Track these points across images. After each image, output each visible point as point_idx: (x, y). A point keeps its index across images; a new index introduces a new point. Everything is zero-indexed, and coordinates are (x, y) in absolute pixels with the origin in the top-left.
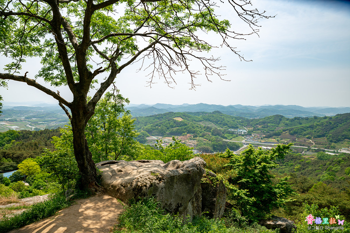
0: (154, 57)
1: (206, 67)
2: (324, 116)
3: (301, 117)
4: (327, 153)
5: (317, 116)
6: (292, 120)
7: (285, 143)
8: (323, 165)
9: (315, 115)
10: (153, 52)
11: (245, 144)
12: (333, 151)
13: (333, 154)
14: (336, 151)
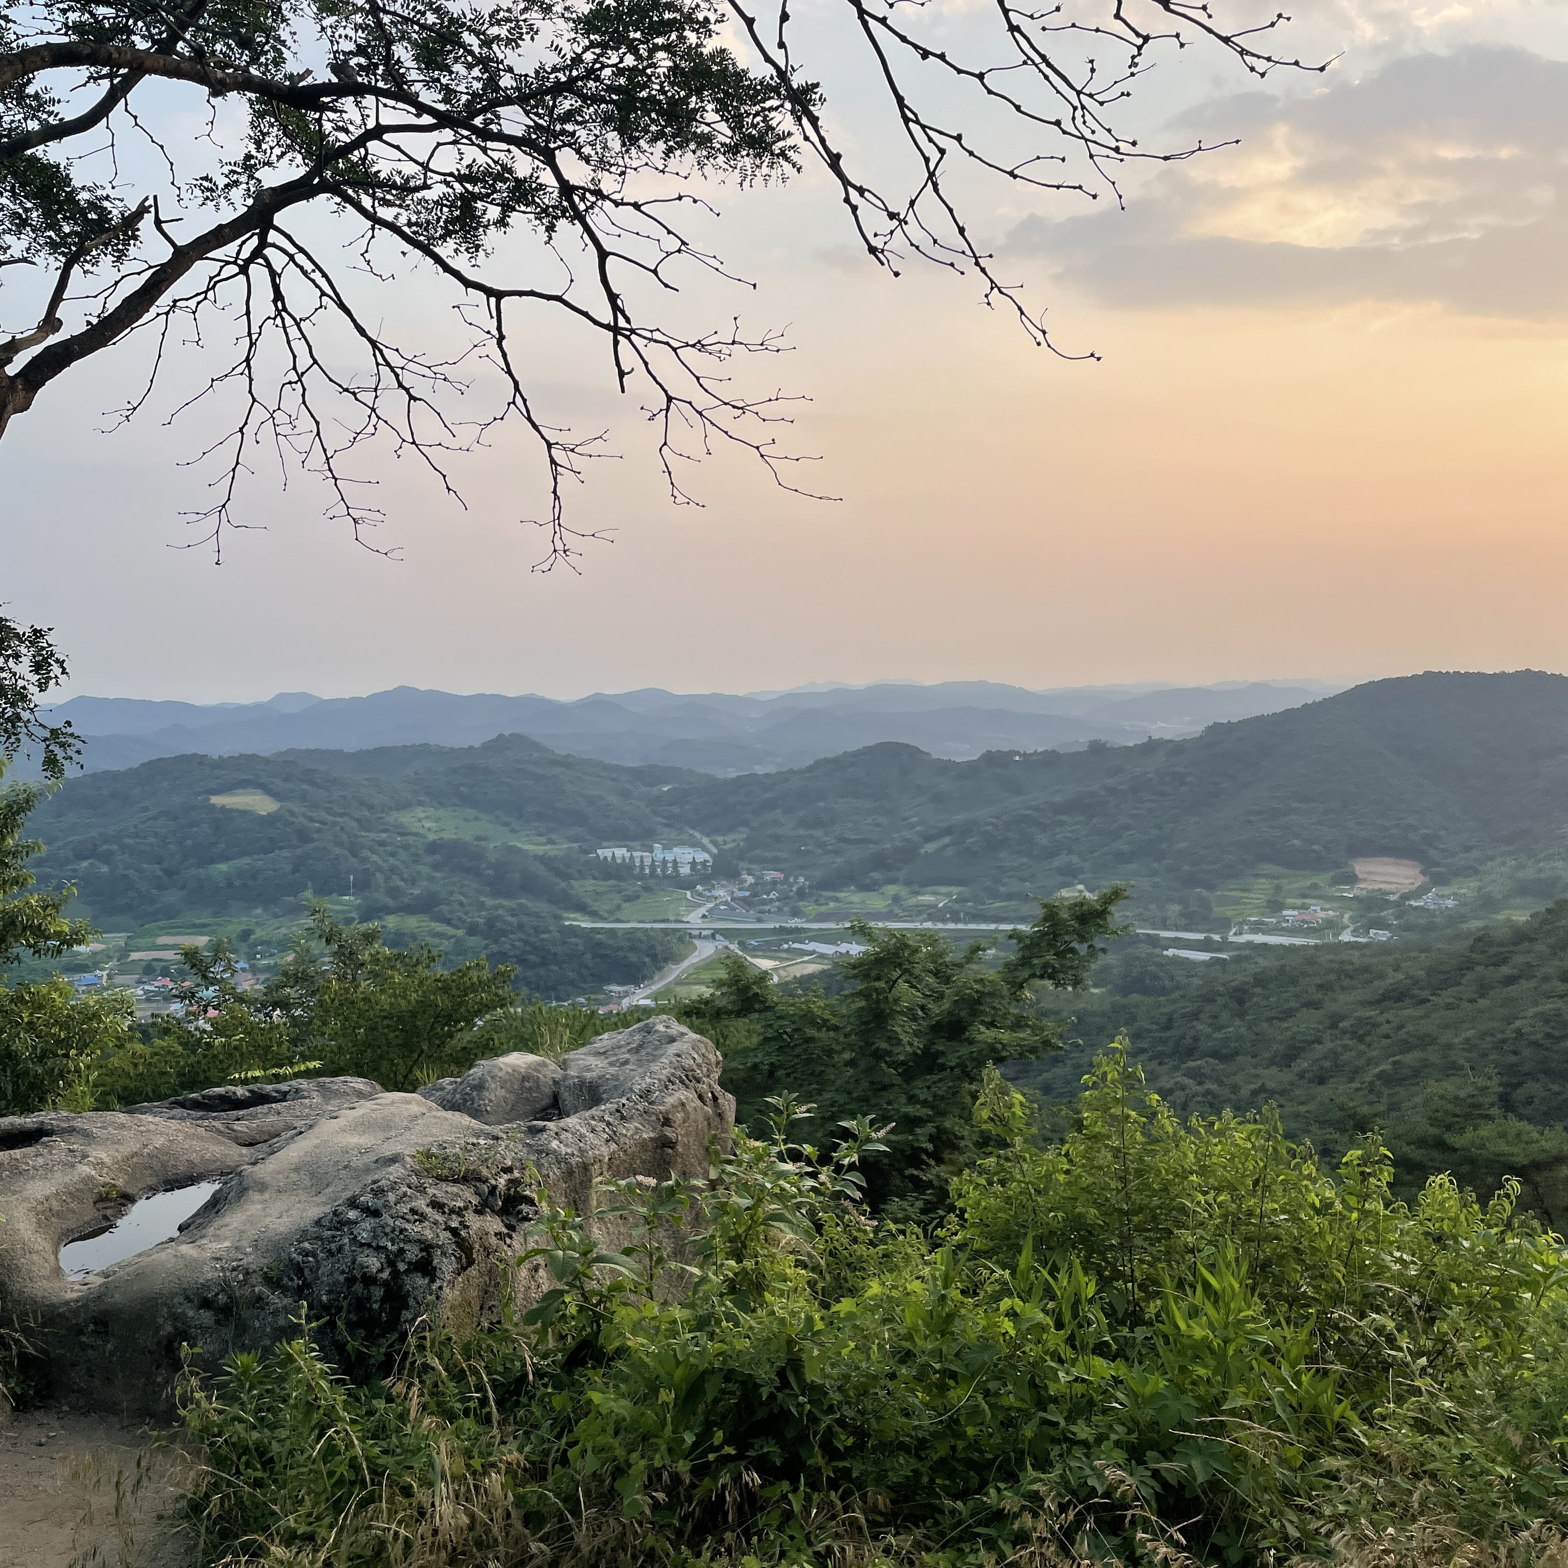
0: (248, 313)
1: (670, 399)
2: (1145, 740)
3: (1018, 753)
4: (1170, 952)
5: (1104, 740)
6: (969, 771)
7: (940, 910)
8: (1154, 1027)
9: (1093, 736)
10: (244, 270)
11: (705, 937)
12: (1201, 936)
13: (1204, 956)
14: (1217, 937)
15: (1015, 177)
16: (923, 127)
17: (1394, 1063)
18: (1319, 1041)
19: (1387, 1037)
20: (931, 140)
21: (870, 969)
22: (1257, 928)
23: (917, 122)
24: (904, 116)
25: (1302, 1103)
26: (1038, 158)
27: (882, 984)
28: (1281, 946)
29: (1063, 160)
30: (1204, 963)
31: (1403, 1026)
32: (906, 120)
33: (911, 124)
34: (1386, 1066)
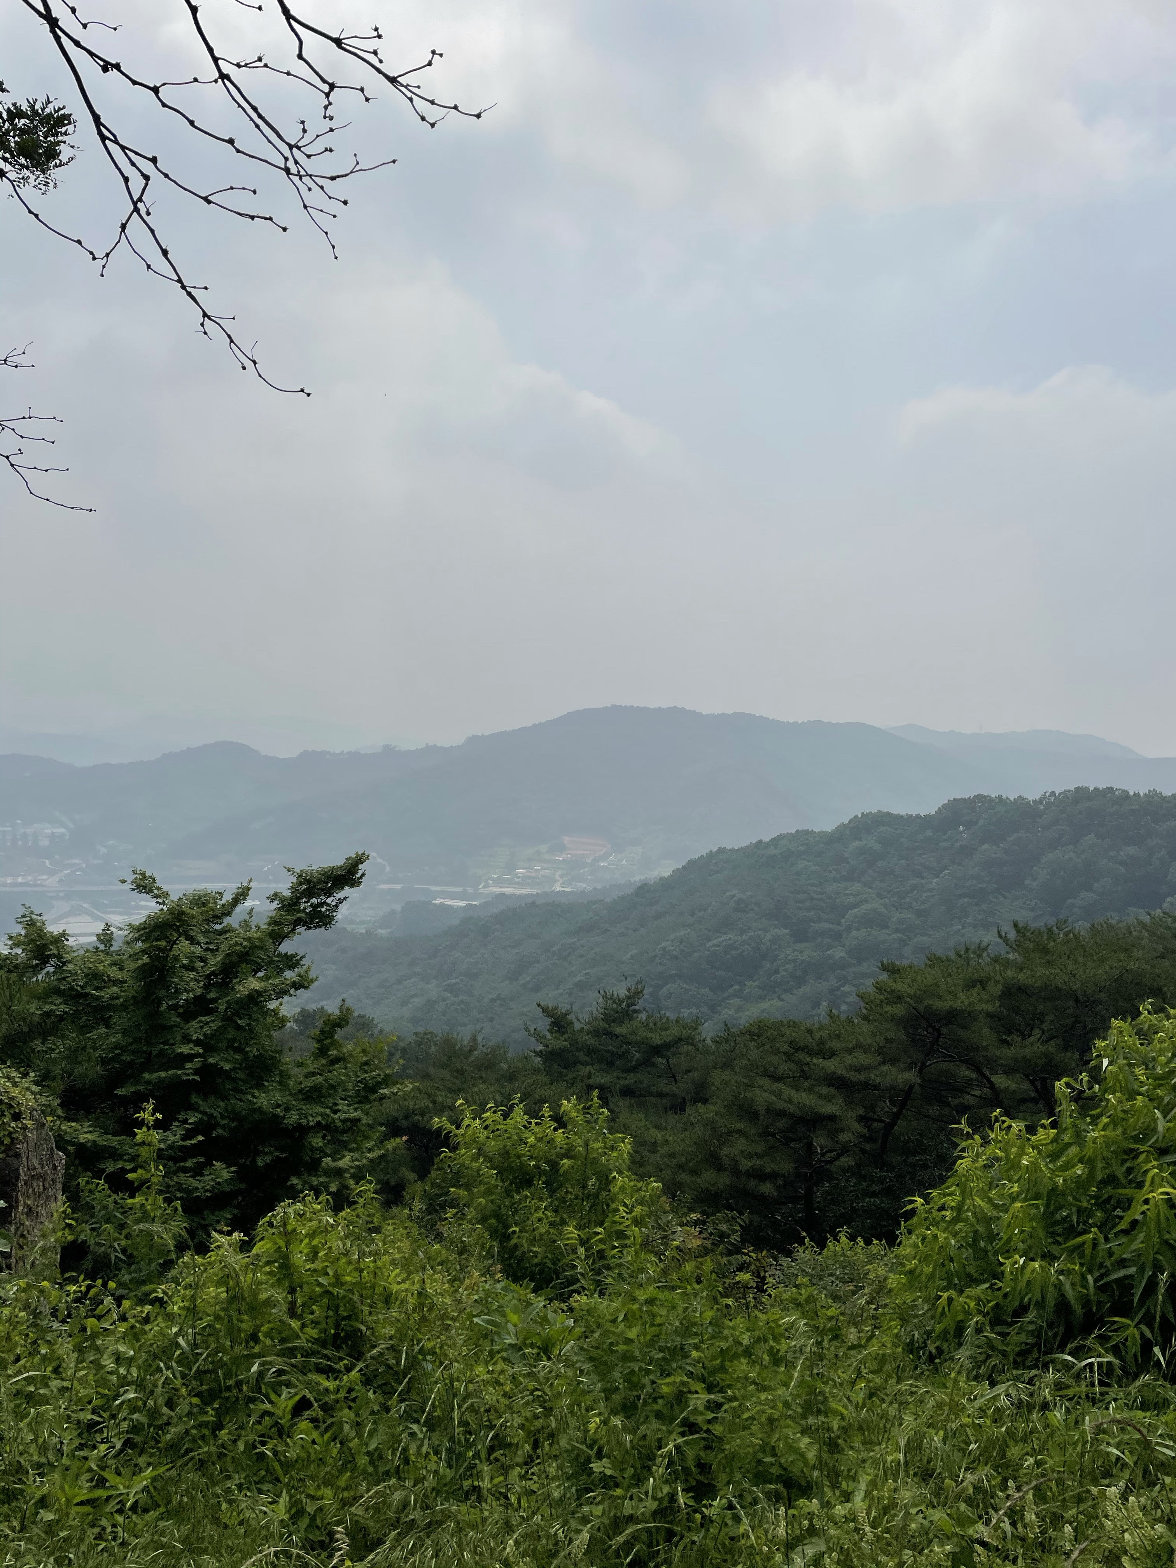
4: (438, 901)
12: (460, 889)
13: (463, 904)
14: (470, 890)
15: (209, 202)
16: (123, 148)
17: (586, 974)
18: (538, 962)
19: (582, 956)
20: (133, 164)
21: (150, 932)
22: (498, 882)
23: (116, 142)
24: (100, 134)
25: (524, 1006)
26: (232, 188)
27: (163, 943)
28: (514, 895)
29: (255, 192)
30: (461, 907)
31: (592, 949)
32: (103, 138)
33: (107, 142)
34: (580, 977)
